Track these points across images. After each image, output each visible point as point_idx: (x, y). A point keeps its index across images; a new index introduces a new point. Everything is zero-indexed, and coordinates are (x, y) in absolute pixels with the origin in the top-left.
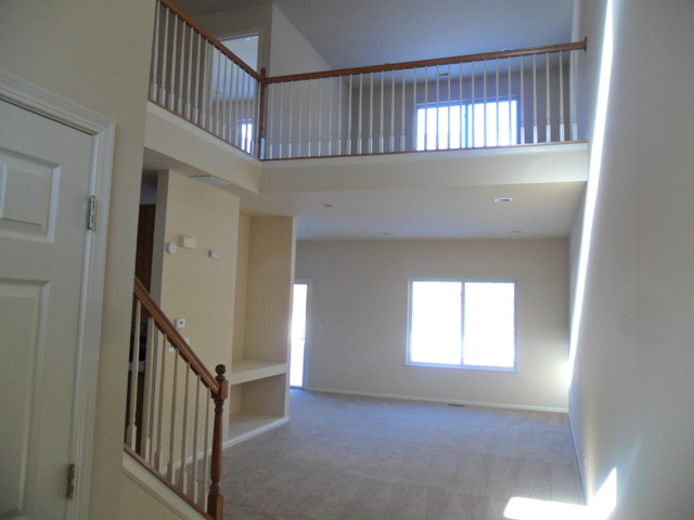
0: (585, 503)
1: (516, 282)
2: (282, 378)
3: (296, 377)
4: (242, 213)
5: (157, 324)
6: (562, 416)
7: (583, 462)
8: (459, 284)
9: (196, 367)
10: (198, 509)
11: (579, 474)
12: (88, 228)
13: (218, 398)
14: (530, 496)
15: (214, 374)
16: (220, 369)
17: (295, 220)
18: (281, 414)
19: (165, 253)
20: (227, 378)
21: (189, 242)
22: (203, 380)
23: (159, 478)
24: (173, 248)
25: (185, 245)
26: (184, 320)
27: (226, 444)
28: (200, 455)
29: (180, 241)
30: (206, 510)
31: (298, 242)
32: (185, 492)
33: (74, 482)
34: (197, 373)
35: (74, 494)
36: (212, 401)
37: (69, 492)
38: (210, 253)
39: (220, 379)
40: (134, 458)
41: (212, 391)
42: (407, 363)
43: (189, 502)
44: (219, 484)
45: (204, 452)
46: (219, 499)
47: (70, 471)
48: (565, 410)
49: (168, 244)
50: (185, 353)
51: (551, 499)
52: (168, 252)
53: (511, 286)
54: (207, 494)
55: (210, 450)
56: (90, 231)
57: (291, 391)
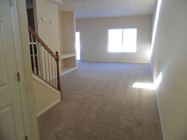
0: (153, 83)
1: (137, 28)
2: (74, 57)
3: (78, 58)
4: (59, 11)
5: (38, 40)
6: (148, 64)
7: (153, 74)
8: (122, 29)
9: (50, 52)
10: (55, 88)
11: (152, 77)
12: (11, 5)
13: (57, 60)
14: (139, 82)
15: (56, 54)
16: (57, 53)
17: (74, 12)
18: (75, 67)
19: (38, 23)
20: (59, 55)
21: (44, 19)
22: (52, 56)
23: (44, 80)
24: (40, 21)
25: (43, 20)
26: (46, 42)
27: (61, 74)
28: (54, 77)
29: (42, 19)
30: (57, 88)
31: (76, 20)
32: (51, 84)
33: (20, 77)
34: (51, 54)
35: (20, 80)
36: (56, 61)
37: (19, 79)
38: (51, 23)
39: (57, 55)
40: (36, 75)
41: (55, 59)
42: (108, 52)
43: (53, 86)
44: (60, 82)
45: (55, 77)
46: (60, 86)
47: (18, 74)
48: (149, 62)
49: (38, 20)
50: (47, 48)
51: (145, 83)
52: (39, 22)
53: (136, 29)
54: (57, 85)
55: (57, 76)
56: (11, 6)
57: (77, 61)
